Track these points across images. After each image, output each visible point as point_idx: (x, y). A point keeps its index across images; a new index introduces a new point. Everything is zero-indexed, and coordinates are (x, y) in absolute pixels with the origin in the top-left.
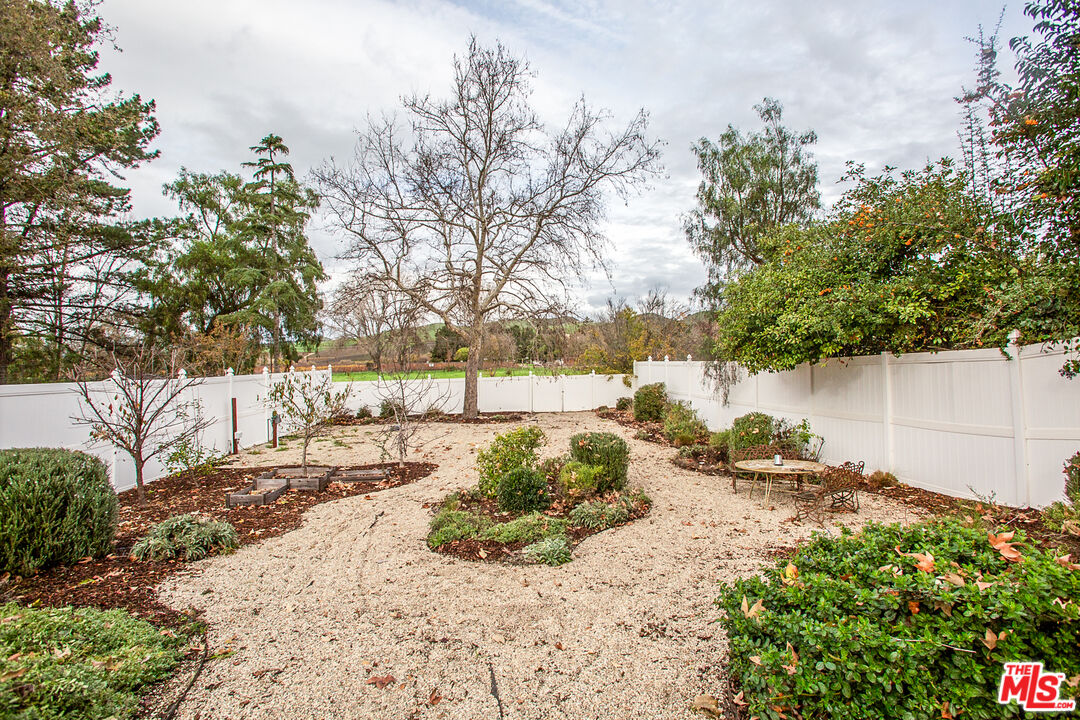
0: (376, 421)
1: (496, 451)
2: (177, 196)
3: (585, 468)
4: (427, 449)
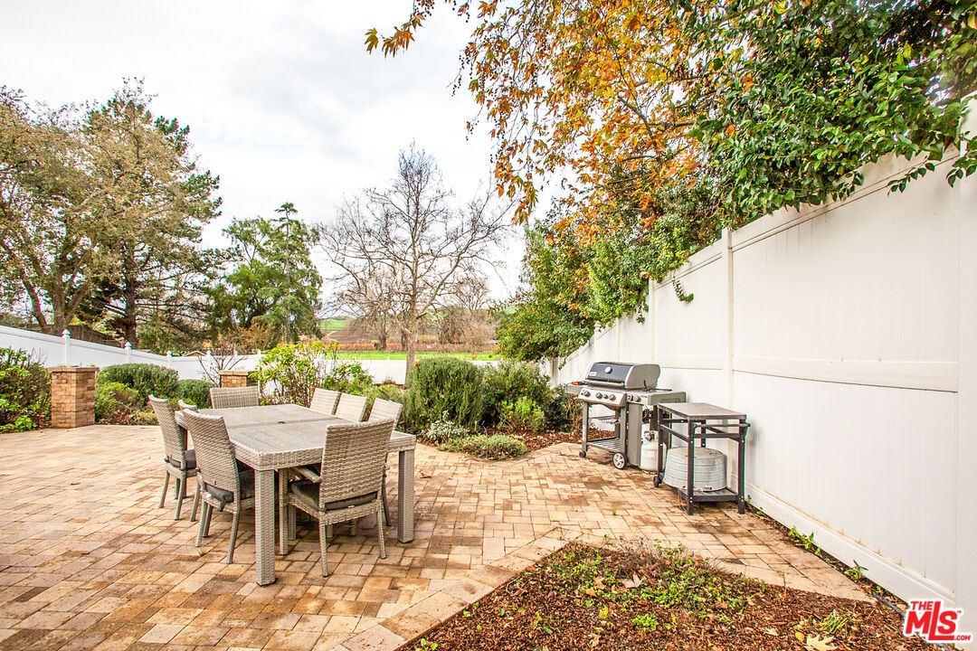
2: (230, 236)
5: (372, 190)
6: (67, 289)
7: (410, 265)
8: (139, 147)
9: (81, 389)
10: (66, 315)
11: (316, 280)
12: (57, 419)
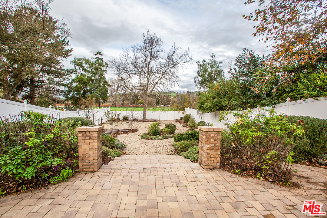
0: (121, 121)
1: (151, 126)
2: (74, 64)
3: (167, 129)
4: (136, 127)
8: (44, 23)
9: (98, 143)
10: (8, 93)
12: (83, 165)
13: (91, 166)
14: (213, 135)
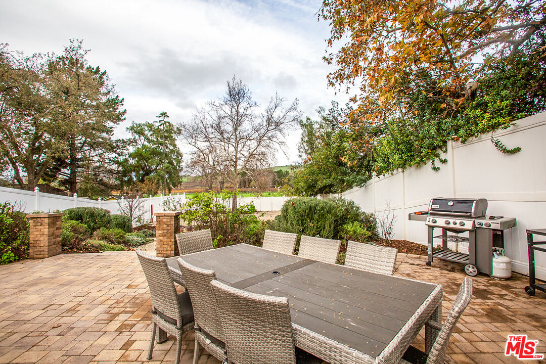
5: (213, 103)
6: (36, 163)
7: (234, 144)
8: (79, 80)
9: (51, 229)
10: (35, 178)
11: (179, 155)
12: (34, 252)
13: (42, 253)
14: (165, 220)
